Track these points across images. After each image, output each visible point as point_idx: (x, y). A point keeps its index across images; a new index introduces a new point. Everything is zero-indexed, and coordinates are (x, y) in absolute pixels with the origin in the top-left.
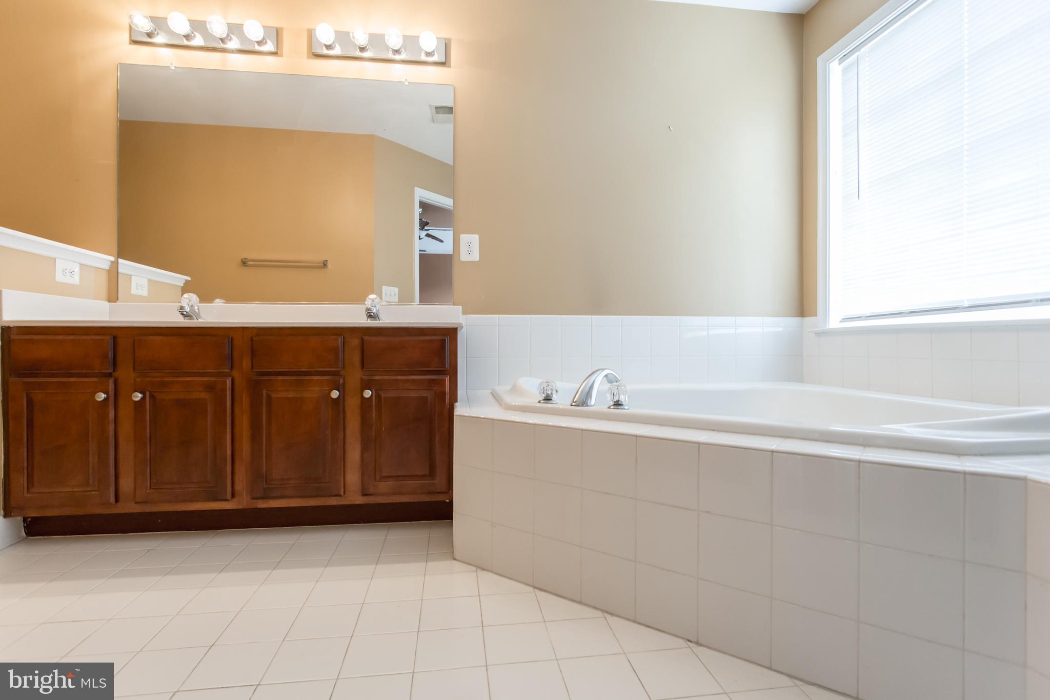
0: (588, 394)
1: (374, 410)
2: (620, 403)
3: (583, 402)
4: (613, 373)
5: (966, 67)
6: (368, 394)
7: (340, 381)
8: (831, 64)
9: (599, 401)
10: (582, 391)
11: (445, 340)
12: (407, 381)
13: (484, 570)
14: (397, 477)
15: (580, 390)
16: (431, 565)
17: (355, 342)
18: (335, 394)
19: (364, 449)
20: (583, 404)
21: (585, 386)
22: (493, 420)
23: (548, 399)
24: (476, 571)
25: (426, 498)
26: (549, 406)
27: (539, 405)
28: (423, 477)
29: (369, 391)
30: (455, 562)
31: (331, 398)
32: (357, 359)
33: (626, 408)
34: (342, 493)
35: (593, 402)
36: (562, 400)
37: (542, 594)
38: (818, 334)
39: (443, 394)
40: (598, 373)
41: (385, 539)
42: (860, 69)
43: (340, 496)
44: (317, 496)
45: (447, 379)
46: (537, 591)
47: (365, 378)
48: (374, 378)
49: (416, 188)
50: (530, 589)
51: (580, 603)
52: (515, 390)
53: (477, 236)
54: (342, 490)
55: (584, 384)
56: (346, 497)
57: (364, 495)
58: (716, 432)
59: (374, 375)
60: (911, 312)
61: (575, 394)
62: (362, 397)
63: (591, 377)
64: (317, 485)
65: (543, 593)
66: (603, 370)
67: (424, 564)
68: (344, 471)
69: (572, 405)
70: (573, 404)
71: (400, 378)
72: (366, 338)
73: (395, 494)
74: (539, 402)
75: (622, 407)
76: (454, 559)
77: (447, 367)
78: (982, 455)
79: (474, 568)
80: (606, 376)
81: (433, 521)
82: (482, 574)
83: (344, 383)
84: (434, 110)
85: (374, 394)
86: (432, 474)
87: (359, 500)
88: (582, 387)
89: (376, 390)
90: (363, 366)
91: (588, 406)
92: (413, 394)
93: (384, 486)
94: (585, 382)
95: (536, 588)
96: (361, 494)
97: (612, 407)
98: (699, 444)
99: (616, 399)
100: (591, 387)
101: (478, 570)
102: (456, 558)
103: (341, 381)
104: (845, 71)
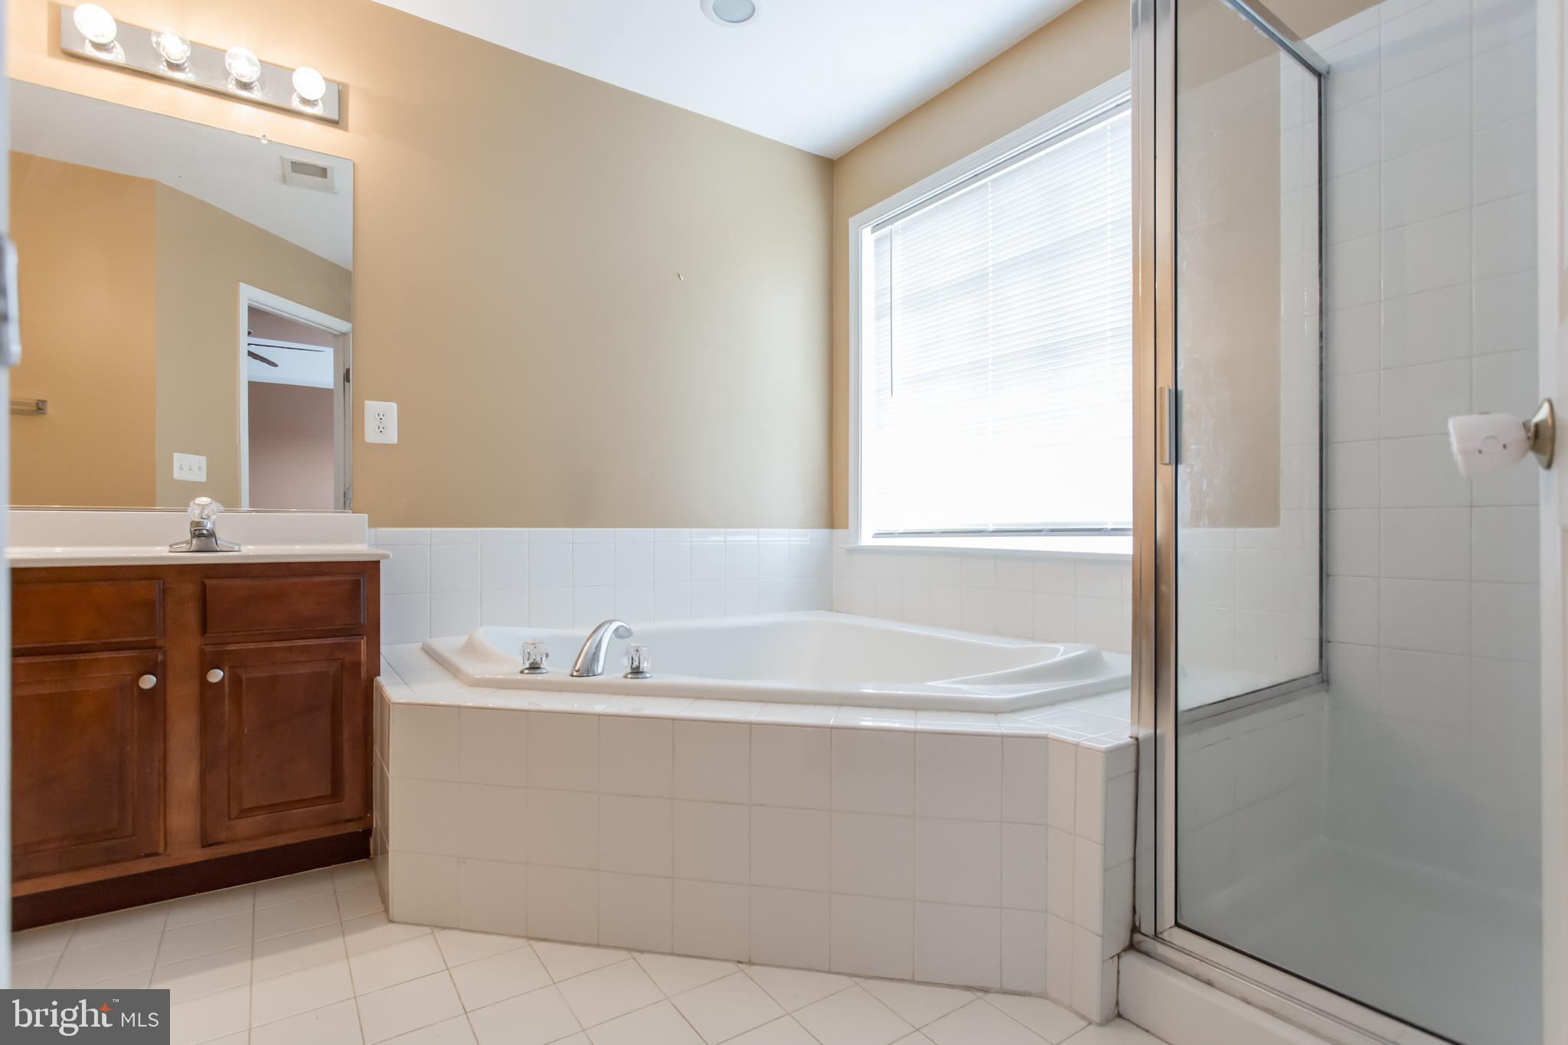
0: (594, 657)
1: (227, 701)
2: (641, 670)
3: (588, 671)
4: (624, 625)
5: (991, 275)
6: (216, 676)
7: (157, 658)
8: (863, 230)
9: (611, 668)
10: (586, 655)
11: (359, 581)
12: (290, 649)
13: (444, 928)
14: (272, 808)
15: (584, 652)
16: (354, 939)
17: (188, 589)
18: (148, 682)
19: (207, 766)
20: (588, 672)
21: (590, 646)
22: (459, 707)
23: (534, 667)
24: (433, 933)
25: (326, 833)
26: (539, 677)
27: (520, 677)
28: (319, 800)
29: (219, 671)
30: (392, 926)
31: (139, 686)
32: (191, 616)
33: (648, 675)
34: (161, 850)
35: (600, 670)
36: (556, 669)
37: (541, 946)
38: (850, 551)
39: (357, 664)
40: (605, 627)
41: (254, 911)
42: (893, 245)
43: (156, 854)
44: (109, 862)
45: (363, 642)
46: (531, 942)
47: (208, 649)
48: (226, 649)
49: (241, 283)
50: (522, 942)
51: (598, 945)
52: (471, 649)
53: (394, 406)
54: (162, 844)
55: (588, 644)
56: (169, 855)
57: (206, 844)
58: (762, 704)
59: (227, 644)
60: (943, 532)
61: (576, 658)
62: (204, 683)
63: (597, 633)
64: (106, 843)
65: (543, 943)
66: (611, 622)
67: (341, 940)
68: (165, 811)
69: (572, 676)
70: (575, 674)
71: (277, 644)
72: (209, 582)
73: (265, 835)
74: (522, 672)
75: (643, 676)
76: (391, 921)
77: (362, 622)
78: (1013, 711)
79: (428, 930)
80: (617, 630)
81: (333, 866)
82: (441, 935)
83: (164, 662)
84: (289, 168)
85: (227, 674)
86: (336, 792)
87: (196, 855)
88: (586, 648)
89: (230, 667)
90: (204, 628)
91: (595, 675)
92: (302, 670)
93: (246, 826)
94: (590, 641)
95: (531, 938)
96: (200, 845)
97: (630, 676)
98: (750, 724)
99: (636, 664)
100: (598, 646)
101: (435, 930)
102: (395, 920)
103: (160, 658)
104: (878, 241)
